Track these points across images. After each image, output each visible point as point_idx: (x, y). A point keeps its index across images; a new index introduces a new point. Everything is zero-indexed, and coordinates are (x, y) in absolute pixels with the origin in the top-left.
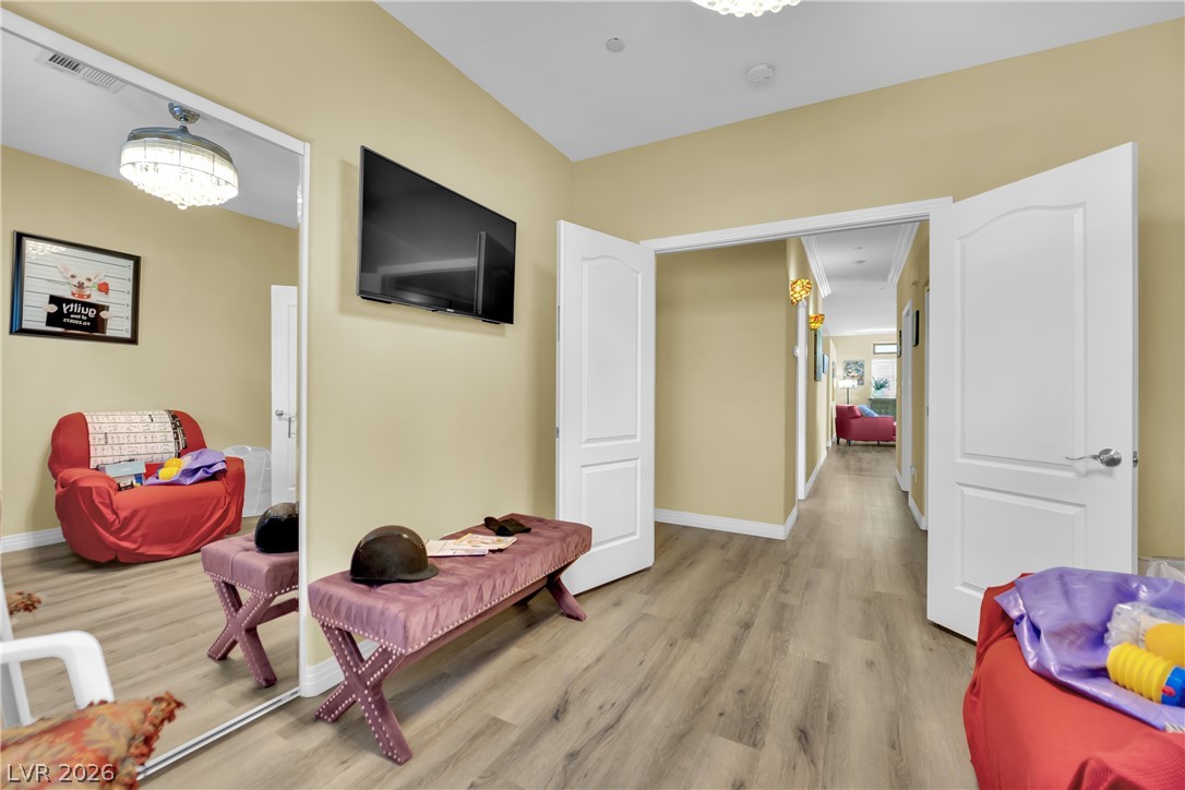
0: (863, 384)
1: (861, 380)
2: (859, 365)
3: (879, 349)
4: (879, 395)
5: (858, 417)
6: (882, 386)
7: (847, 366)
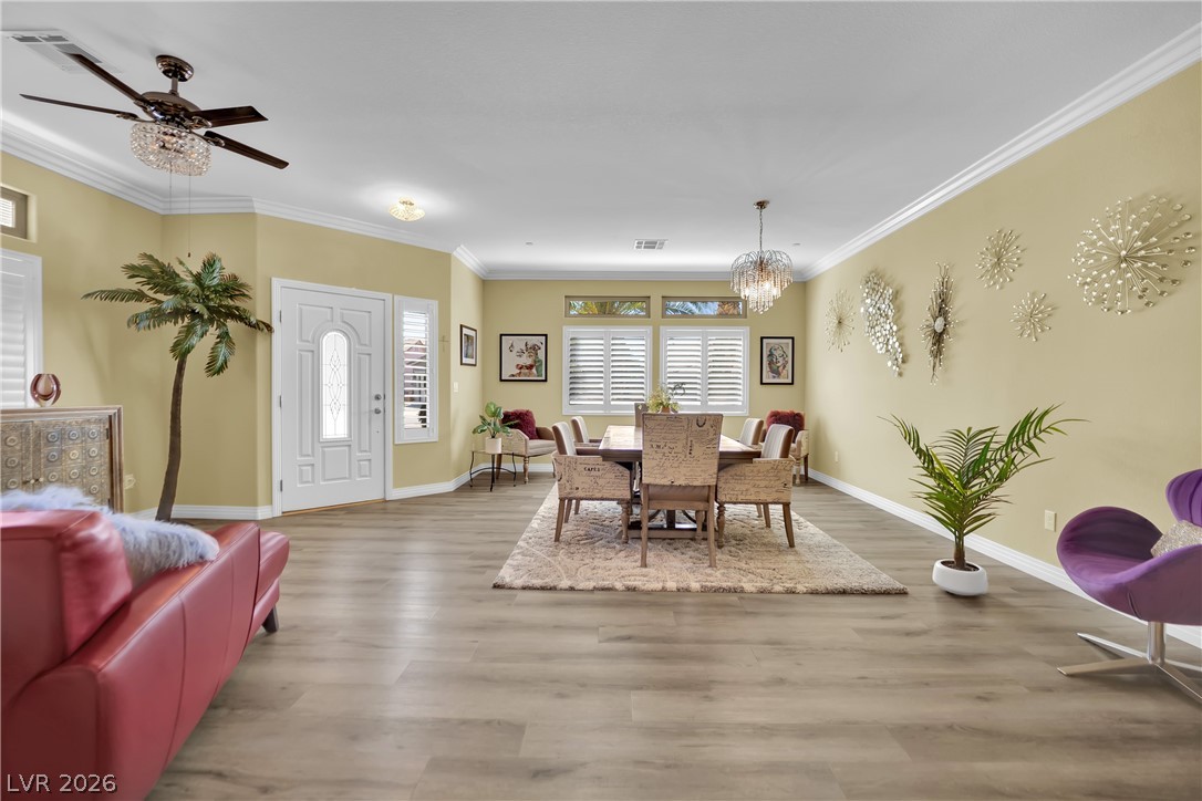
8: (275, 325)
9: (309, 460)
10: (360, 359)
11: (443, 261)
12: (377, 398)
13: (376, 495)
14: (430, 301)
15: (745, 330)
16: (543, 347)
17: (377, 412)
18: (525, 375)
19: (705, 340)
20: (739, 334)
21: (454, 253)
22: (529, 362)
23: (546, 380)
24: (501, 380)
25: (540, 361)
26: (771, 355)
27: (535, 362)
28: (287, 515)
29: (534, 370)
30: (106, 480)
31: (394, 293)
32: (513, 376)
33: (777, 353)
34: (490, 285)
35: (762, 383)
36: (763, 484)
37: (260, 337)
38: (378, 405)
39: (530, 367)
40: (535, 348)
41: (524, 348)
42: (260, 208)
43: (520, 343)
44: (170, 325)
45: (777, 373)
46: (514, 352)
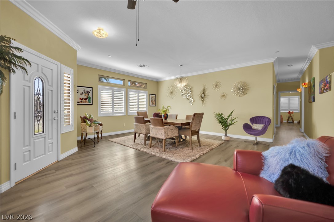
9: (28, 148)
10: (48, 92)
12: (55, 112)
14: (71, 69)
15: (146, 92)
16: (91, 92)
17: (55, 119)
18: (84, 102)
19: (138, 94)
20: (145, 93)
22: (86, 97)
23: (92, 104)
25: (90, 97)
26: (152, 99)
27: (88, 97)
32: (79, 102)
33: (153, 98)
35: (150, 106)
38: (55, 115)
39: (86, 99)
40: (88, 92)
41: (83, 92)
43: (81, 90)
45: (153, 103)
46: (79, 93)
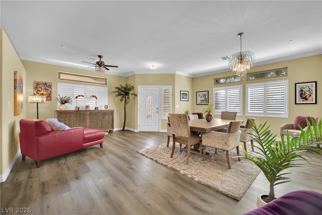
0: (51, 100)
1: (49, 97)
2: (48, 86)
3: (62, 76)
4: (64, 107)
5: (48, 132)
6: (66, 102)
7: (37, 86)
8: (138, 95)
9: (144, 121)
10: (154, 100)
11: (173, 76)
12: (157, 109)
13: (157, 130)
14: (170, 86)
16: (207, 95)
17: (158, 112)
18: (203, 103)
19: (265, 88)
20: (283, 83)
21: (176, 73)
24: (197, 104)
25: (207, 99)
26: (301, 91)
27: (205, 99)
28: (140, 132)
29: (205, 101)
30: (111, 121)
31: (161, 85)
32: (200, 103)
33: (306, 90)
34: (194, 79)
35: (296, 103)
36: (217, 141)
37: (136, 97)
38: (158, 110)
39: (204, 101)
40: (205, 95)
42: (136, 73)
43: (201, 94)
44: (120, 96)
45: (305, 99)
46: (200, 96)
